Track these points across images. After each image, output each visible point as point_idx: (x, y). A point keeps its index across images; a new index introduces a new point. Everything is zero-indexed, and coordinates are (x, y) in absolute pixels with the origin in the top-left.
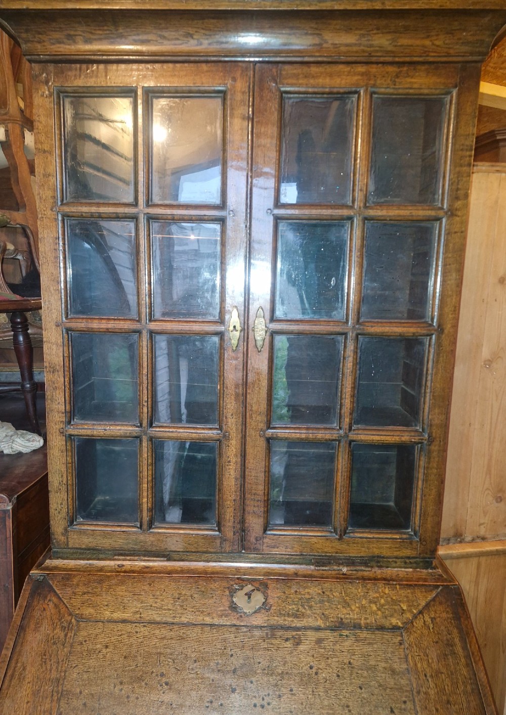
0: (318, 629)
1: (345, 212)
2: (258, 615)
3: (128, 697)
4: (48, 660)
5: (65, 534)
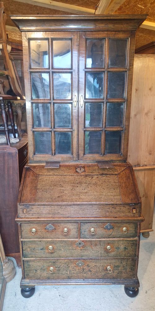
0: (97, 175)
1: (103, 70)
2: (83, 173)
3: (53, 189)
4: (33, 183)
5: (33, 157)
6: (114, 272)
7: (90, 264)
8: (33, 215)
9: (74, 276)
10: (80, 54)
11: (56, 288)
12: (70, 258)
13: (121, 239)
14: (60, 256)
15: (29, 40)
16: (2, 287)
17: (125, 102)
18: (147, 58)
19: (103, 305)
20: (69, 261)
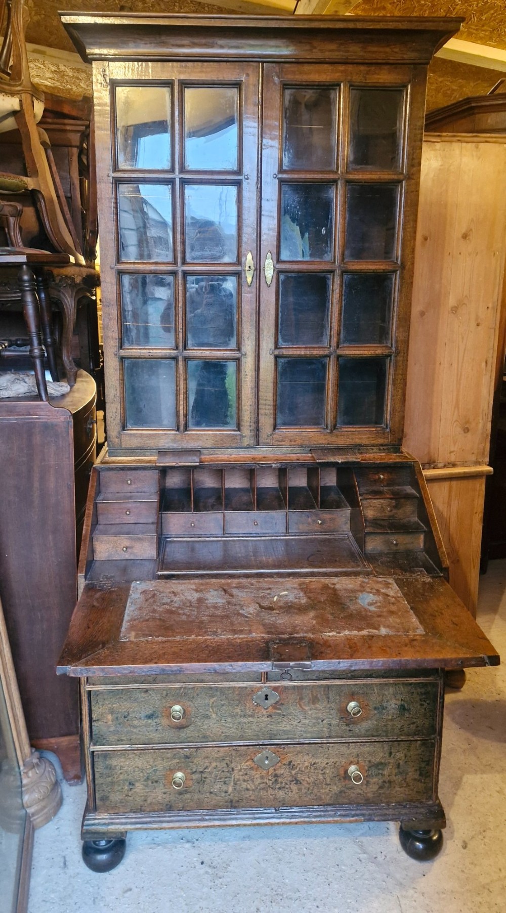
5: (119, 436)
6: (368, 782)
7: (297, 760)
9: (246, 797)
10: (265, 129)
11: (188, 841)
12: (235, 743)
13: (391, 680)
14: (204, 737)
15: (114, 84)
16: (22, 841)
17: (395, 271)
18: (456, 146)
19: (336, 886)
20: (234, 753)
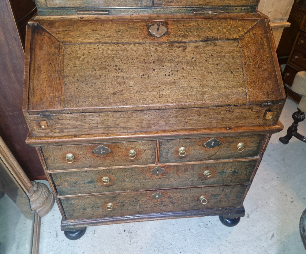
0: (196, 42)
2: (163, 37)
3: (100, 76)
4: (52, 63)
7: (173, 195)
8: (63, 132)
9: (146, 210)
13: (231, 160)
14: (123, 189)
